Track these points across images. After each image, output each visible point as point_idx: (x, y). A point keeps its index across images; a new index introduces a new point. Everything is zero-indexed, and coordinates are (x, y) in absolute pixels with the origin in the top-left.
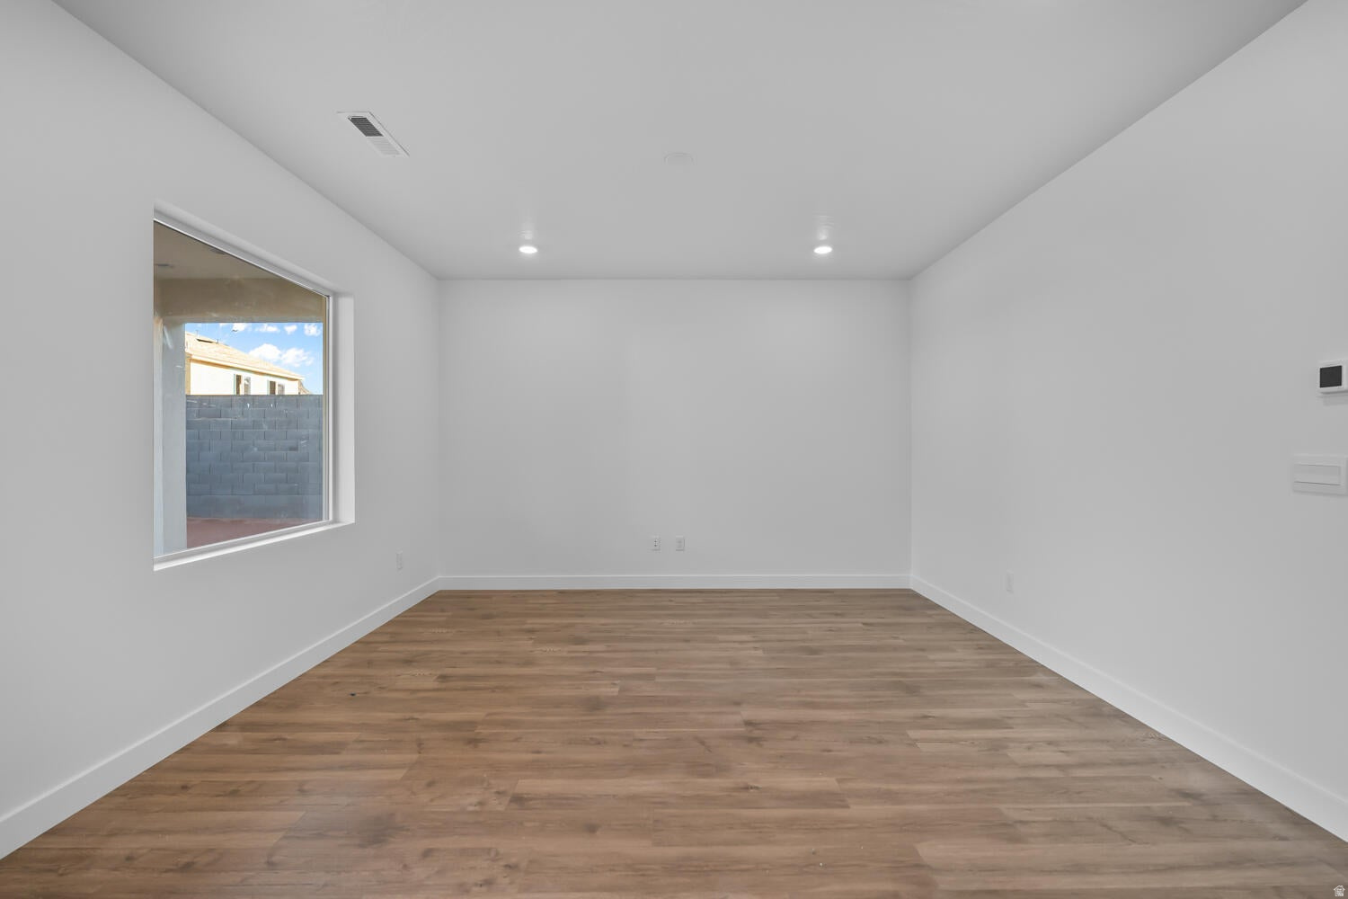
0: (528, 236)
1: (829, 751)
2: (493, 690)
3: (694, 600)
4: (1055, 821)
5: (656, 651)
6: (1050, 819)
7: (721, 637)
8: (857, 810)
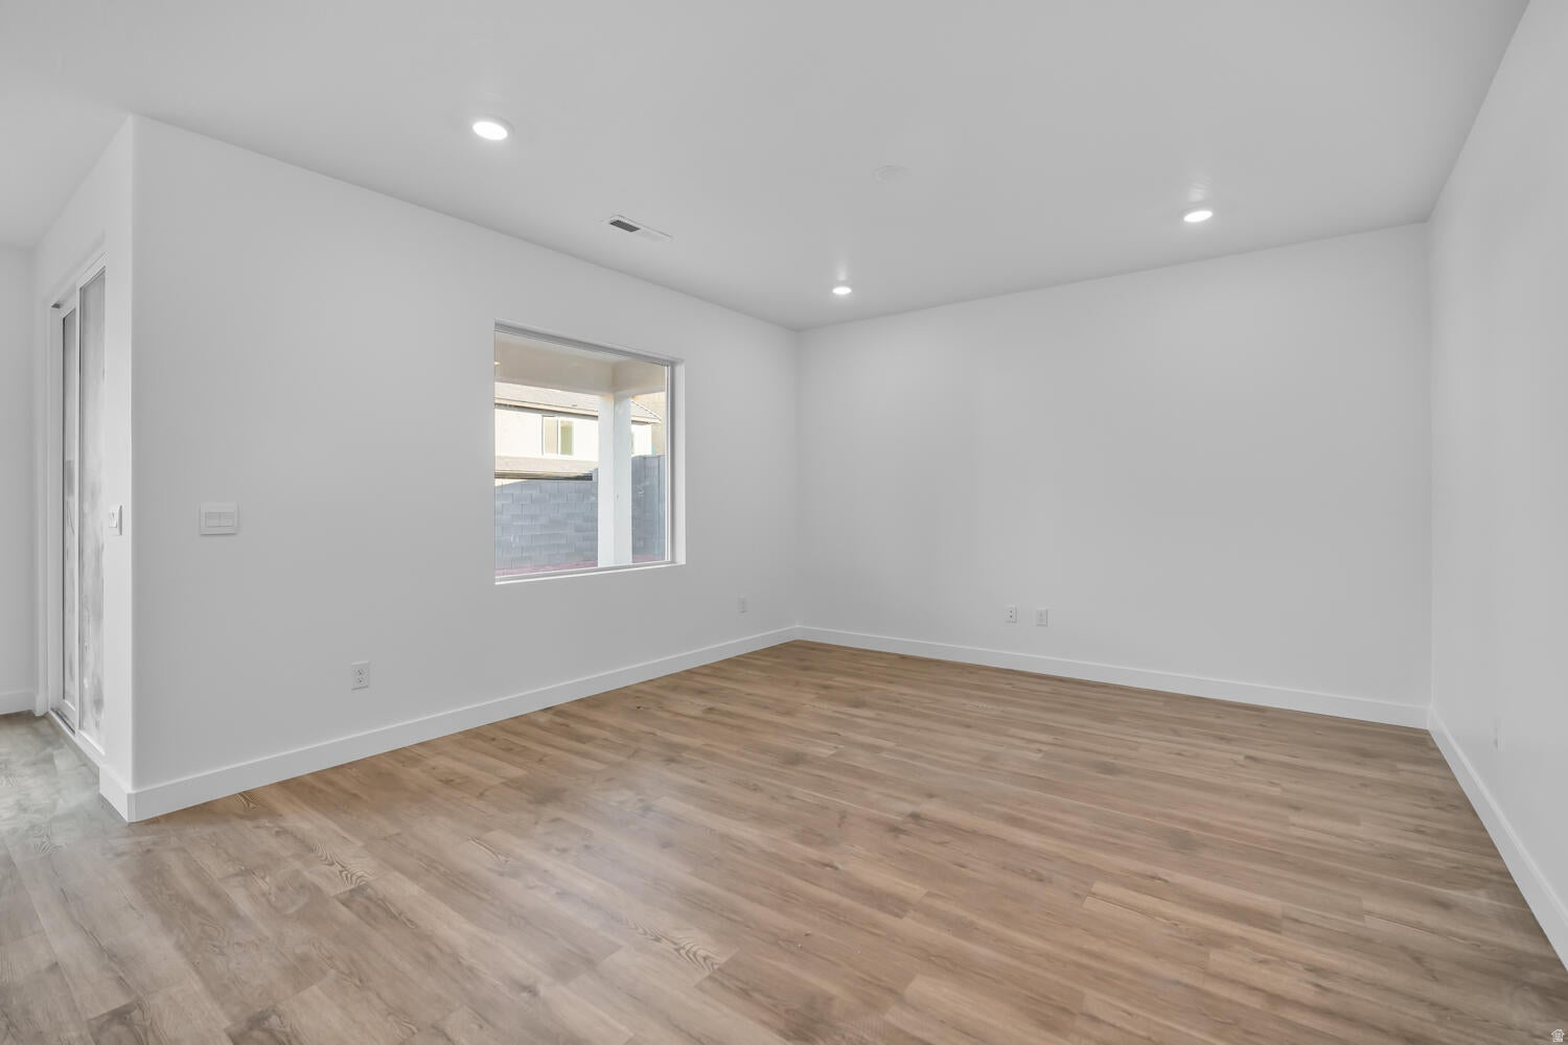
0: (842, 276)
1: (963, 866)
2: (732, 727)
3: (1043, 688)
4: (1149, 1039)
5: (919, 729)
6: (1142, 1033)
7: (1013, 731)
8: (909, 925)
